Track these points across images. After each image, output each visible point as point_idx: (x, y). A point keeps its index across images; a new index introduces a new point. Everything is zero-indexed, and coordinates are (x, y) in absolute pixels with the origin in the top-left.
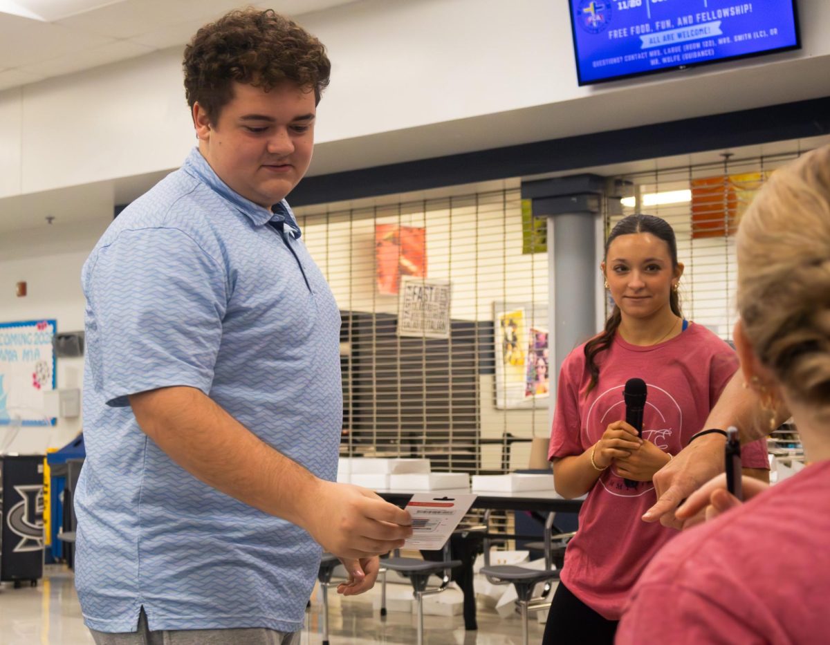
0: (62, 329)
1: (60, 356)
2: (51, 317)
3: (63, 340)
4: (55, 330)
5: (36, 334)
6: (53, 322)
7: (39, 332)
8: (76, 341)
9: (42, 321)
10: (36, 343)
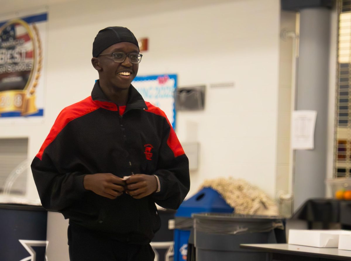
0: (183, 83)
1: (181, 110)
2: (172, 71)
3: (183, 95)
4: (176, 84)
5: (157, 89)
6: (174, 77)
7: (160, 86)
8: (198, 95)
9: (163, 76)
10: (156, 97)
